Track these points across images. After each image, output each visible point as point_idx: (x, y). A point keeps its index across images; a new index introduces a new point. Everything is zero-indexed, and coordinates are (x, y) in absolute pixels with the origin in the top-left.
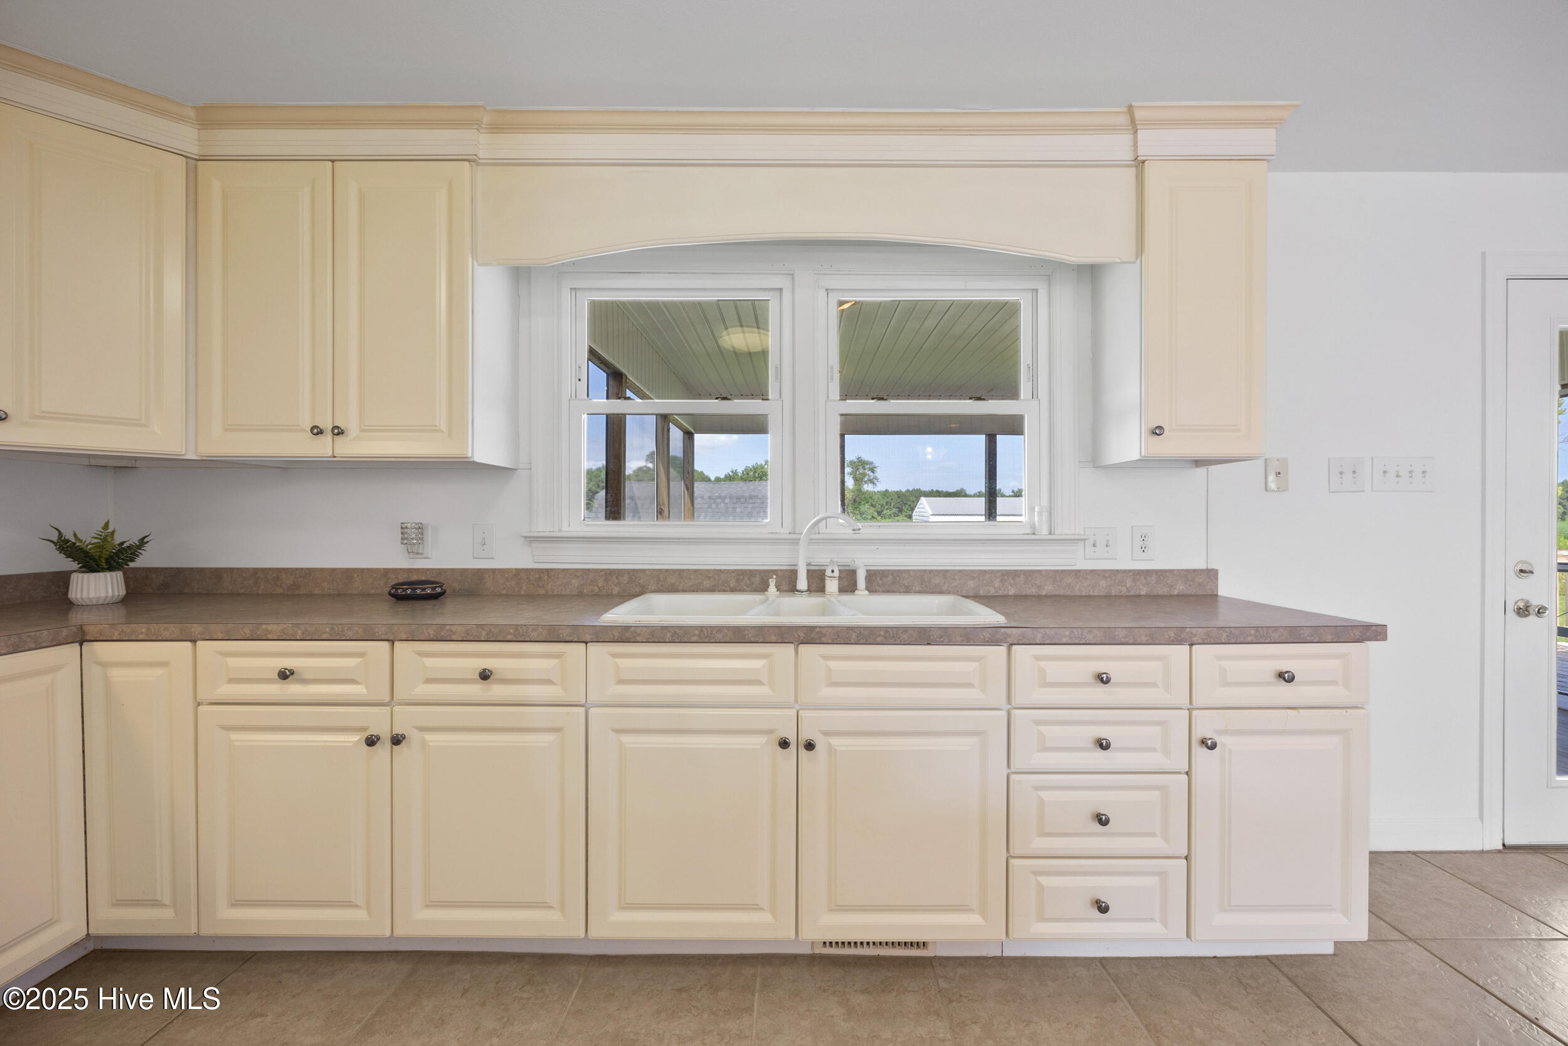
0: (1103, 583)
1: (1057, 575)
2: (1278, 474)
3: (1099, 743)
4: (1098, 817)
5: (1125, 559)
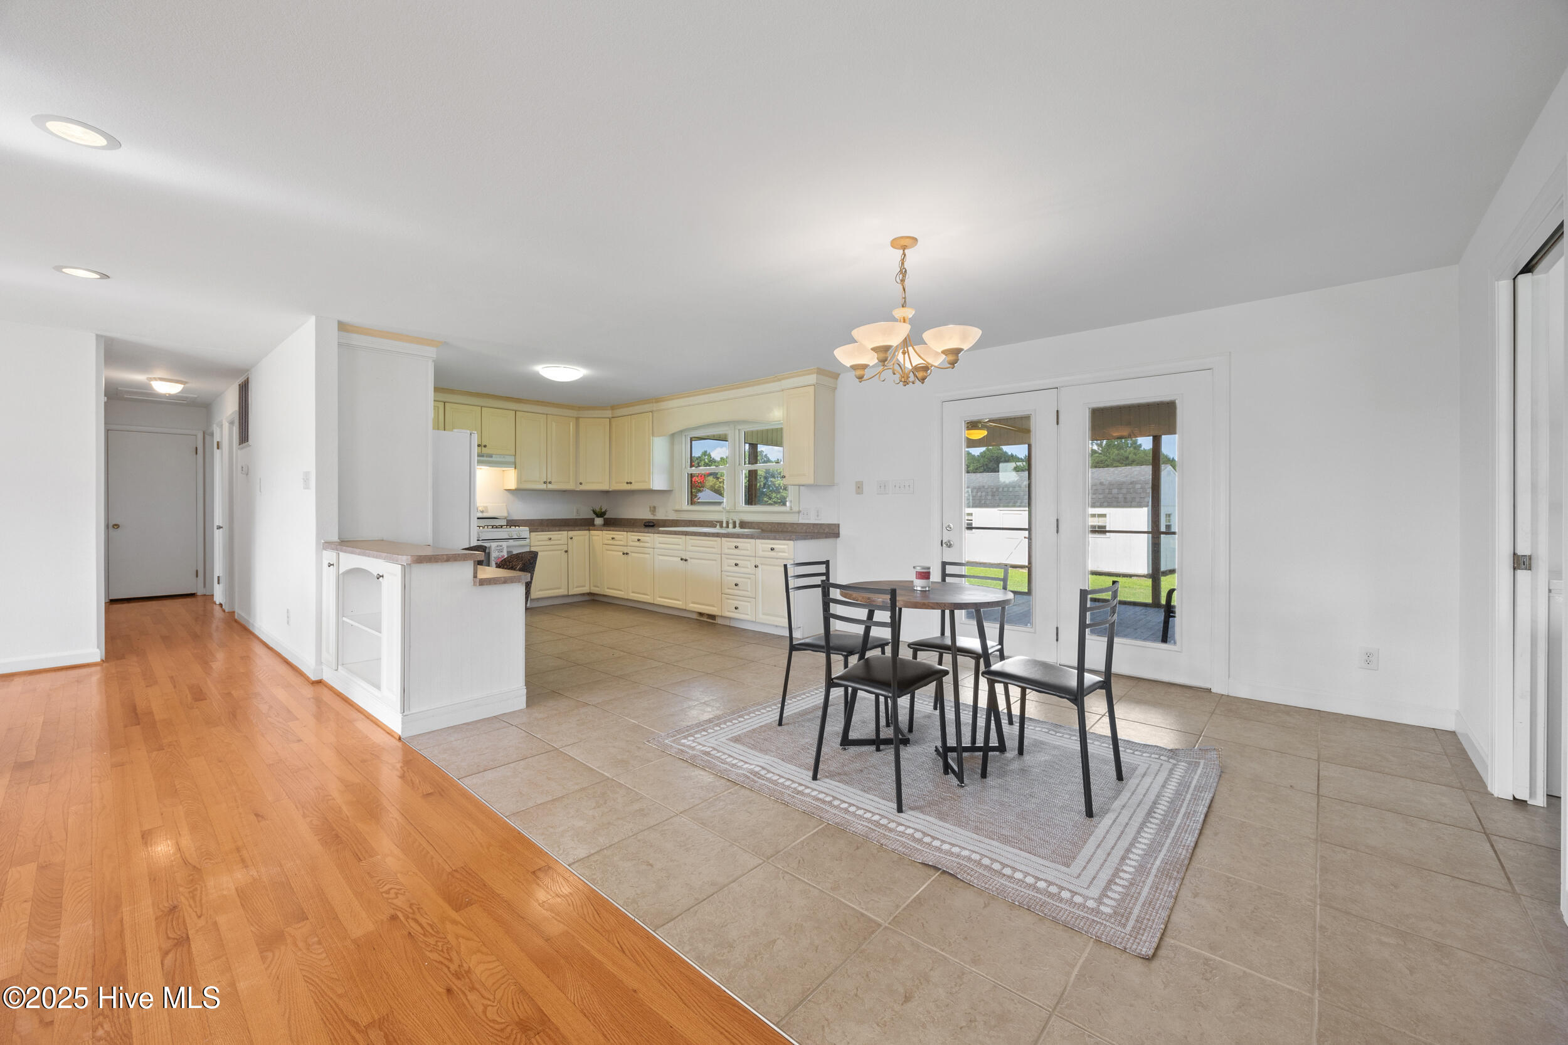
0: (804, 528)
1: (792, 524)
2: (859, 488)
3: (736, 565)
4: (736, 585)
5: (812, 520)
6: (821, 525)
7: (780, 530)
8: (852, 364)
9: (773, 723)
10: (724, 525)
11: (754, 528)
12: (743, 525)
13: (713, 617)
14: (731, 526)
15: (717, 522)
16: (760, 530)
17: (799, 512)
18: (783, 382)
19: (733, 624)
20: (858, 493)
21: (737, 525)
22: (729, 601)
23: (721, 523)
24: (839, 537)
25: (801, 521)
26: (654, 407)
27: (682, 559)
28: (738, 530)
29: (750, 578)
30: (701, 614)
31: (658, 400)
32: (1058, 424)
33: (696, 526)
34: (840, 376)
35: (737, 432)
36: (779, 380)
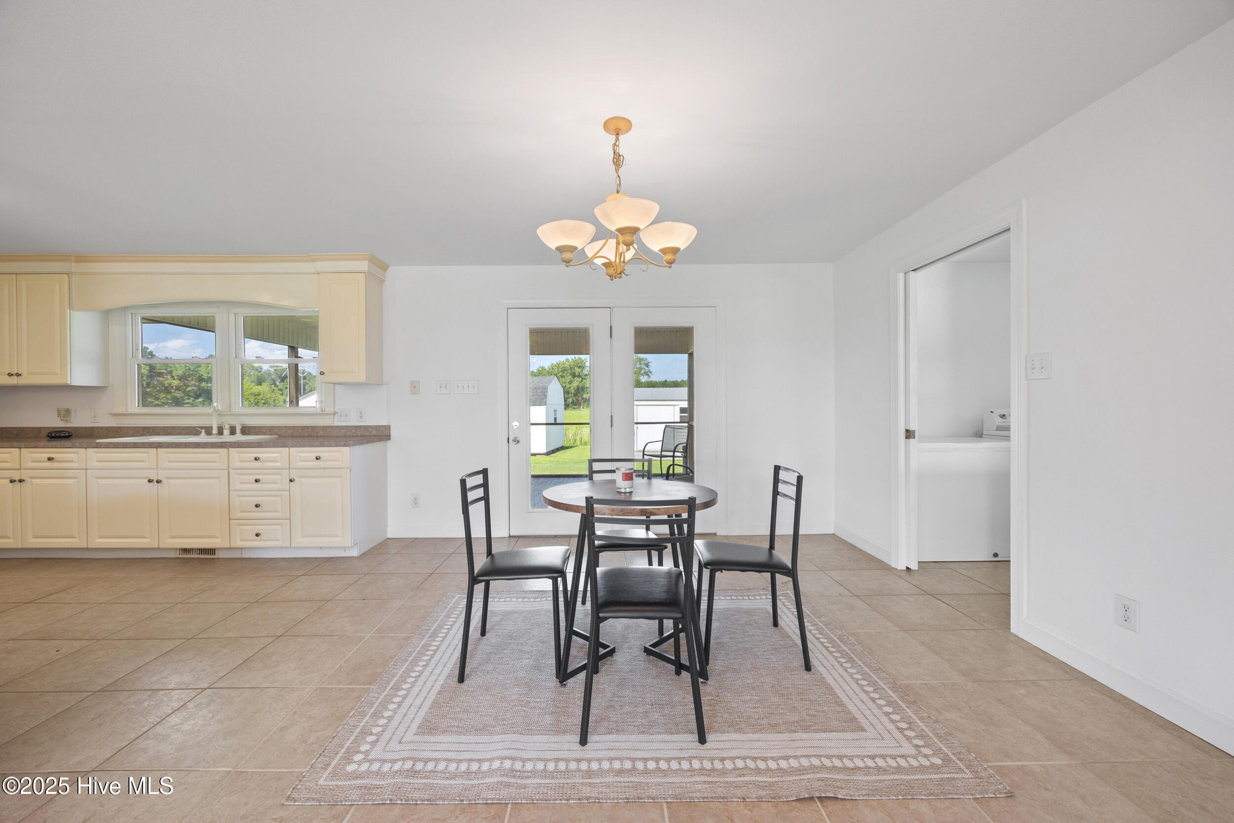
0: (343, 431)
1: (324, 428)
2: (415, 387)
3: (257, 481)
4: (257, 506)
5: (353, 421)
6: (366, 428)
7: (306, 435)
8: (556, 246)
9: (449, 681)
10: (215, 431)
11: (264, 434)
12: (246, 430)
13: (212, 551)
14: (226, 432)
15: (202, 428)
16: (276, 436)
17: (335, 414)
18: (318, 263)
19: (246, 555)
20: (413, 393)
21: (238, 431)
22: (242, 527)
23: (209, 431)
24: (390, 439)
25: (337, 424)
26: (74, 267)
27: (150, 481)
28: (239, 437)
29: (280, 496)
30: (185, 551)
31: (81, 259)
32: (611, 338)
33: (158, 434)
34: (389, 269)
35: (232, 316)
36: (314, 260)
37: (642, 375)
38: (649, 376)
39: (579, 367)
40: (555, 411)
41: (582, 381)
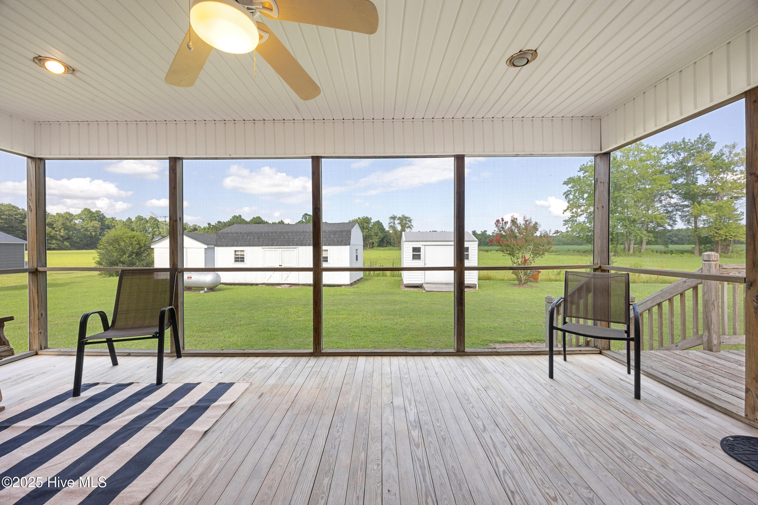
37: (407, 228)
38: (411, 228)
39: (367, 223)
40: (357, 250)
41: (368, 231)
